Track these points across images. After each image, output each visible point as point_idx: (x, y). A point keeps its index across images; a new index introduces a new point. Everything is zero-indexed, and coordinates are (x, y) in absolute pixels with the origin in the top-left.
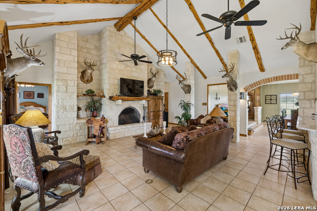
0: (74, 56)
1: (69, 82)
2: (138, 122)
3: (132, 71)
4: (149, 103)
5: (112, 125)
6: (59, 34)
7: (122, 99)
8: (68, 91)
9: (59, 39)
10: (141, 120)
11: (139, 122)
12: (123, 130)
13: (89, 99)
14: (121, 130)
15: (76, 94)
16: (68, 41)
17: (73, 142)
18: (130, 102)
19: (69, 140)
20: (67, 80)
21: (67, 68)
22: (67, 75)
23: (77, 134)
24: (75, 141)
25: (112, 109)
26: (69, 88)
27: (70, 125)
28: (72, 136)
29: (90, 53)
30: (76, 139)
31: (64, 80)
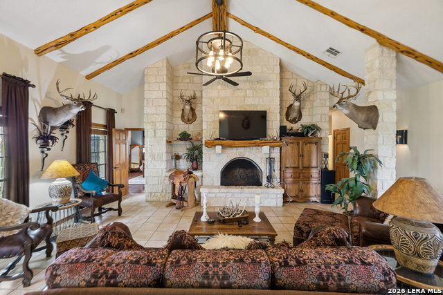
0: (162, 91)
1: (157, 124)
2: (259, 184)
3: (246, 96)
4: (283, 151)
5: (210, 185)
6: (148, 68)
7: (221, 145)
8: (157, 135)
9: (147, 74)
10: (265, 181)
11: (261, 185)
12: (224, 195)
13: (188, 145)
14: (218, 195)
15: (165, 139)
16: (156, 74)
17: (161, 200)
18: (242, 150)
19: (157, 196)
20: (155, 122)
21: (156, 107)
22: (155, 116)
23: (166, 190)
24: (164, 199)
25: (210, 160)
26: (158, 131)
27: (158, 177)
28: (160, 191)
29: (193, 83)
30: (165, 196)
31: (152, 122)
